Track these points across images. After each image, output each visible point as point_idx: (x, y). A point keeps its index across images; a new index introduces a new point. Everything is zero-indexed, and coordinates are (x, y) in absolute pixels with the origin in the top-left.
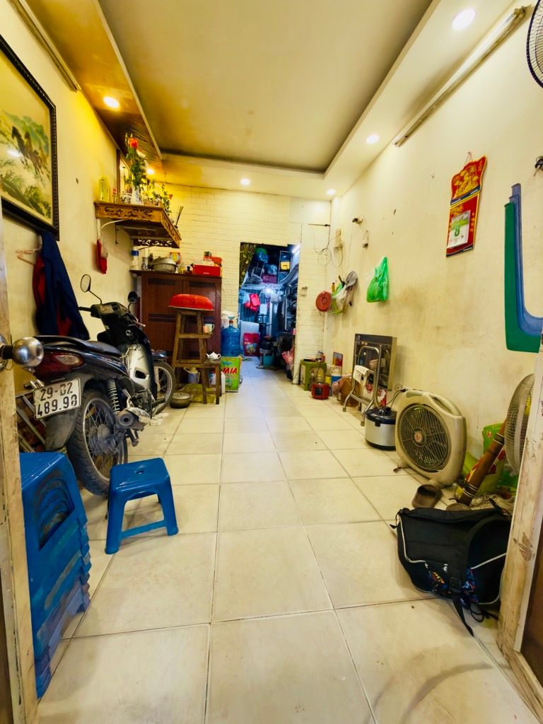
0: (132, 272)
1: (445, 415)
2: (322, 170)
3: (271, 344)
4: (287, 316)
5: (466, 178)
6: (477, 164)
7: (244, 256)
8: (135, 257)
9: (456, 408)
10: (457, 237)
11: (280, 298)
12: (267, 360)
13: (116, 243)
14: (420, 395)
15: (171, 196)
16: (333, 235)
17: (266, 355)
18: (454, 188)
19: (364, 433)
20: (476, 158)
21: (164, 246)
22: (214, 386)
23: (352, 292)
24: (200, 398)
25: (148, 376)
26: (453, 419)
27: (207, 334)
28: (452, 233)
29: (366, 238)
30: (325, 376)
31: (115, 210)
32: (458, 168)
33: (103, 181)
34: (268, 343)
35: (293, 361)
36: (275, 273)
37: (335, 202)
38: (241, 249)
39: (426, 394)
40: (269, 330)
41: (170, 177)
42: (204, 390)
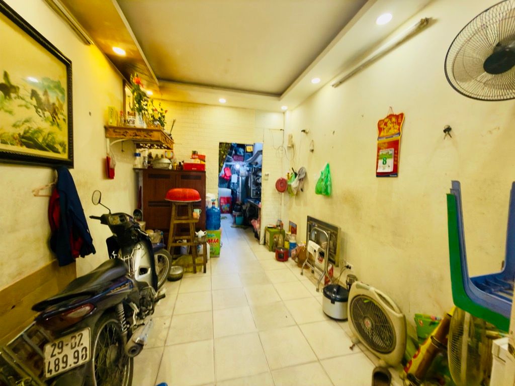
0: (135, 169)
1: (389, 311)
2: (279, 94)
3: (241, 208)
4: (252, 188)
5: (390, 125)
6: (397, 117)
7: (222, 152)
8: (138, 158)
9: (398, 307)
10: (385, 165)
11: (247, 173)
12: (239, 220)
13: (122, 151)
14: (367, 289)
15: (166, 111)
16: (287, 138)
17: (238, 216)
18: (380, 130)
19: (322, 304)
20: (397, 113)
21: (161, 148)
22: (201, 255)
23: (303, 182)
24: (191, 269)
25: (149, 270)
26: (396, 317)
27: (196, 219)
28: (381, 161)
29: (312, 146)
30: (284, 241)
31: (122, 132)
32: (383, 116)
33: (112, 110)
34: (239, 207)
35: (260, 227)
36: (242, 154)
37: (287, 114)
38: (220, 147)
39: (372, 289)
40: (239, 194)
41: (165, 96)
42: (194, 262)
